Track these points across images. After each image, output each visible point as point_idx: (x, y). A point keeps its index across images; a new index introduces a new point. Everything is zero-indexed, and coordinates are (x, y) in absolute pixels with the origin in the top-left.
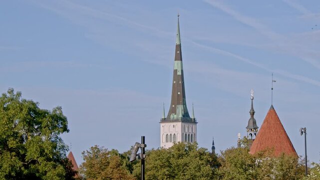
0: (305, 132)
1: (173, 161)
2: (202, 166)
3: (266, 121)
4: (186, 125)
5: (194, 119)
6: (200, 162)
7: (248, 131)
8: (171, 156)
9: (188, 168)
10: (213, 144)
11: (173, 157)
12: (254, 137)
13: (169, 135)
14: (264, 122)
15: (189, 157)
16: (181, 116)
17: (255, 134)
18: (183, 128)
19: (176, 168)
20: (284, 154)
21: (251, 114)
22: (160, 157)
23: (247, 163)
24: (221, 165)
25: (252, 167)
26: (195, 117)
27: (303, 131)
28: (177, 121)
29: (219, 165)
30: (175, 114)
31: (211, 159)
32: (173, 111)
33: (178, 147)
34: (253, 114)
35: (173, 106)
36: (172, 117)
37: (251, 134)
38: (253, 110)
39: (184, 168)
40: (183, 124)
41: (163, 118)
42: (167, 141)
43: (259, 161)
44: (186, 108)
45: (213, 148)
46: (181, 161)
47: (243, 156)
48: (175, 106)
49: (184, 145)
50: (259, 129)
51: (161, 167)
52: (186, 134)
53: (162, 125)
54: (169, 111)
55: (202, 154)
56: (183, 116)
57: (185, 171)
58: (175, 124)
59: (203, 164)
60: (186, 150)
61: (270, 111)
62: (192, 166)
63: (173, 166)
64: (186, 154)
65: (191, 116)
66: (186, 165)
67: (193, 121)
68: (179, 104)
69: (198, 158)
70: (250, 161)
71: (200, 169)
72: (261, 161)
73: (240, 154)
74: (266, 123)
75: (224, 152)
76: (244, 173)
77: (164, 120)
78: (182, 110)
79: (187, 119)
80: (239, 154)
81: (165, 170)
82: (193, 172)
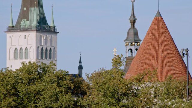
0: (187, 54)
1: (21, 88)
2: (60, 95)
3: (151, 32)
4: (43, 35)
5: (54, 27)
6: (58, 89)
7: (126, 45)
8: (19, 81)
9: (41, 97)
10: (80, 62)
11: (22, 82)
12: (135, 53)
13: (19, 49)
14: (148, 34)
15: (42, 83)
16: (35, 23)
17: (137, 49)
18: (38, 40)
19: (25, 98)
20: (171, 78)
21: (131, 23)
22: (3, 83)
23: (121, 91)
24: (86, 94)
25: (128, 97)
26: (55, 25)
27: (184, 52)
28: (29, 29)
29: (84, 93)
30: (28, 20)
31: (72, 86)
32: (24, 15)
33: (28, 69)
34: (134, 22)
35: (25, 9)
36: (22, 24)
37: (131, 50)
38: (134, 17)
39: (36, 97)
40: (39, 34)
41: (11, 25)
42: (15, 58)
43: (136, 88)
44: (43, 11)
45: (80, 68)
46: (32, 88)
47: (115, 82)
48: (28, 9)
49: (37, 66)
50: (141, 43)
51: (5, 95)
52: (42, 49)
53: (9, 35)
54: (19, 17)
55: (60, 79)
56: (38, 23)
57: (37, 101)
58: (27, 33)
59: (61, 92)
60: (39, 73)
61: (156, 18)
62: (47, 94)
63: (21, 94)
64: (40, 78)
65: (50, 24)
66: (39, 93)
67: (52, 30)
68: (32, 6)
69: (55, 84)
70: (124, 88)
71: (57, 98)
72: (140, 88)
73: (112, 79)
74: (150, 35)
75: (90, 75)
76: (117, 105)
77: (12, 29)
78: (37, 15)
79: (44, 27)
80: (110, 79)
81: (10, 100)
82: (49, 102)
